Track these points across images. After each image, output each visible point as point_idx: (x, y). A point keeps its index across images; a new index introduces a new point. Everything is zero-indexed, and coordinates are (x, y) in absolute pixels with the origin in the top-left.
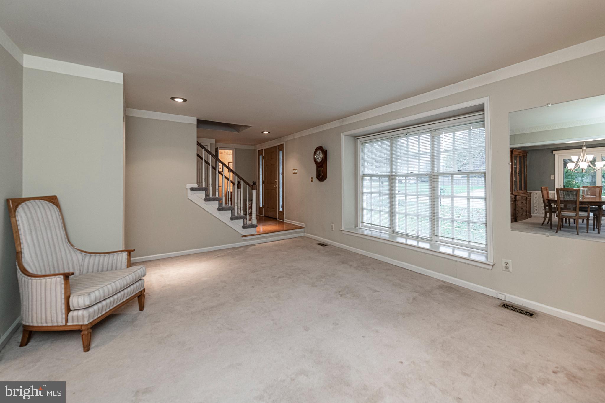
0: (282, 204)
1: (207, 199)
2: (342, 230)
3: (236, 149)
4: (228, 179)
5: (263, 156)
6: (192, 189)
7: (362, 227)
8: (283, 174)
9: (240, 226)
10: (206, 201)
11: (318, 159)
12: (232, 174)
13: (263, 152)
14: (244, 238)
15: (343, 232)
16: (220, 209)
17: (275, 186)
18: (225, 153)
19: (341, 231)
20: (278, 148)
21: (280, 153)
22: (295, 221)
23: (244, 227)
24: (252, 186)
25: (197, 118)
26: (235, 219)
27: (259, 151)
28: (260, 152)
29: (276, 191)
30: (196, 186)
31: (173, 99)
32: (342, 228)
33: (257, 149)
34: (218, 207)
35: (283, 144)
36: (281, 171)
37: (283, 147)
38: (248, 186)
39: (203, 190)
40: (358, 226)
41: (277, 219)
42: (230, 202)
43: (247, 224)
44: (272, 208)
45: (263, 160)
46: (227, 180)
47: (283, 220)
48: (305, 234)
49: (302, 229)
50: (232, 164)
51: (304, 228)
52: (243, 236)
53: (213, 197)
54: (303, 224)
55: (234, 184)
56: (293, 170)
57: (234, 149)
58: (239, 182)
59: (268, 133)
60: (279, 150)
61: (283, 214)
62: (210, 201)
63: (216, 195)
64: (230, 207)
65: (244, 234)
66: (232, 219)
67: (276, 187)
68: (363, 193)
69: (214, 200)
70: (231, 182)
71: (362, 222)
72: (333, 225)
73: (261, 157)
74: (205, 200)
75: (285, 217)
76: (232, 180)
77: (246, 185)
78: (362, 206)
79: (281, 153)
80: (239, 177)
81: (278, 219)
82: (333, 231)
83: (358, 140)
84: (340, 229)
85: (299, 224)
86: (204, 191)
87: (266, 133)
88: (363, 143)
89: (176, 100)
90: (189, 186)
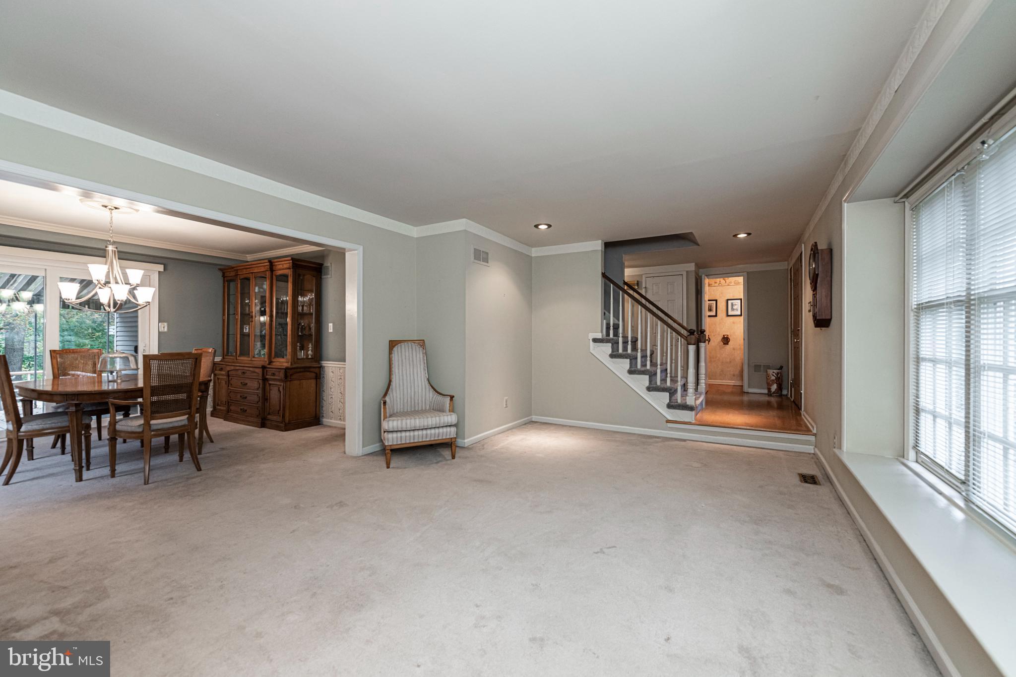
1: (615, 354)
6: (595, 340)
9: (664, 403)
10: (613, 358)
14: (670, 425)
16: (632, 371)
18: (721, 284)
22: (809, 417)
23: (671, 406)
25: (603, 241)
26: (655, 391)
30: (599, 336)
31: (536, 226)
33: (789, 267)
34: (628, 368)
35: (803, 251)
39: (609, 342)
40: (905, 456)
43: (675, 402)
45: (794, 288)
48: (816, 450)
49: (811, 438)
51: (814, 435)
52: (668, 421)
53: (624, 353)
54: (815, 426)
57: (747, 273)
59: (746, 235)
62: (618, 357)
63: (627, 351)
64: (648, 369)
65: (670, 418)
66: (650, 389)
69: (624, 356)
74: (612, 356)
83: (906, 202)
85: (811, 425)
86: (611, 343)
87: (742, 236)
89: (540, 227)
90: (592, 336)
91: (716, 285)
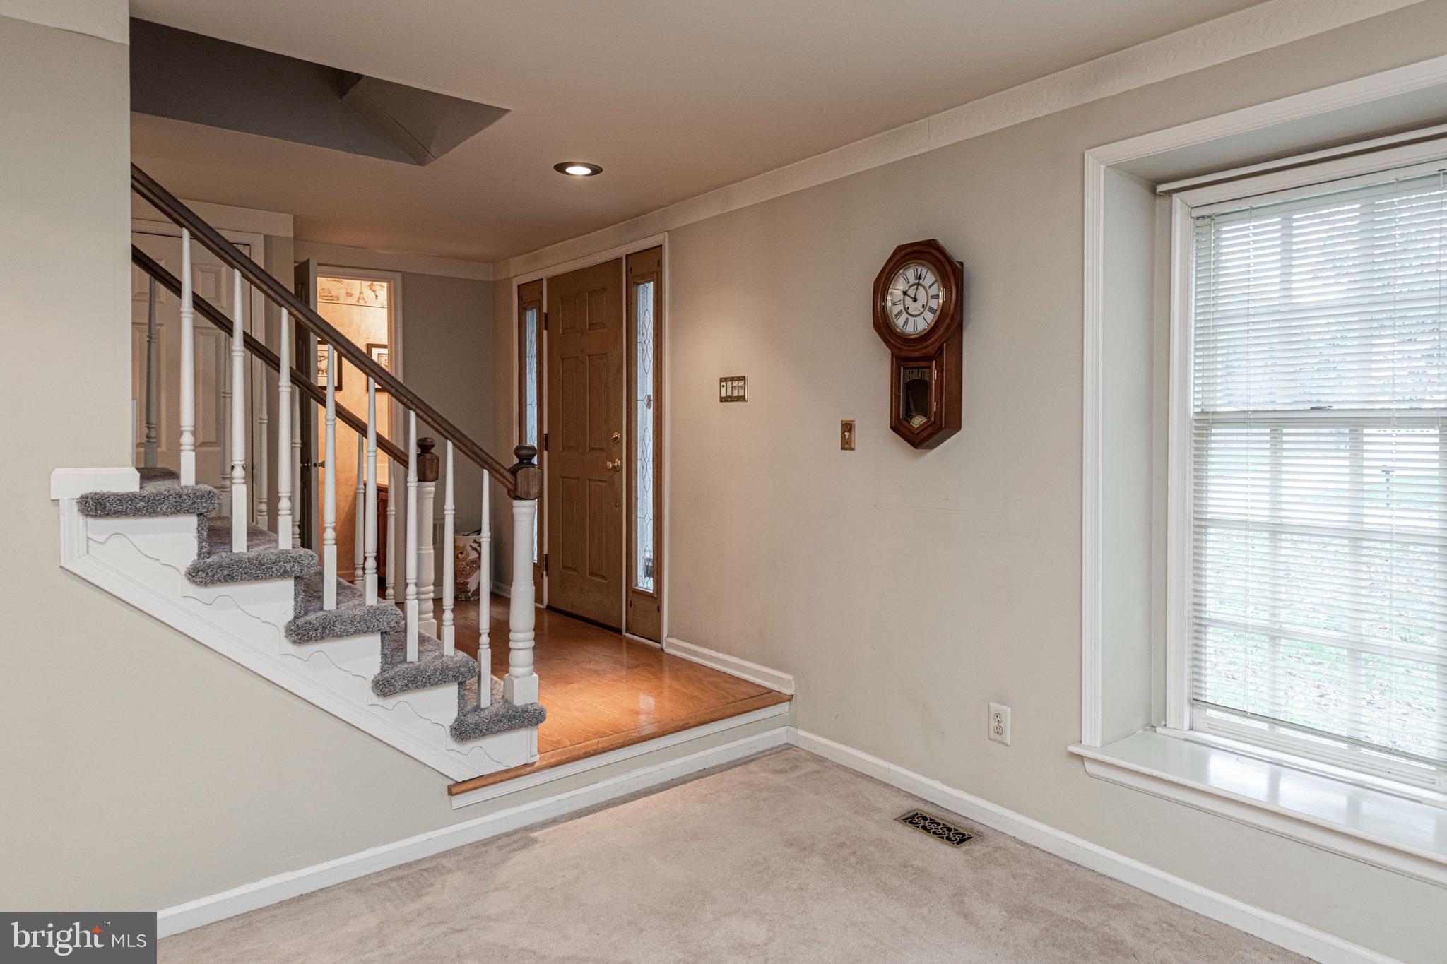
0: (649, 555)
1: (209, 566)
2: (1081, 758)
3: (404, 274)
4: (361, 429)
5: (545, 310)
6: (98, 506)
7: (1191, 729)
8: (657, 402)
9: (437, 725)
10: (204, 583)
11: (905, 315)
12: (383, 399)
13: (541, 293)
14: (461, 800)
15: (1090, 767)
16: (301, 633)
17: (610, 464)
18: (352, 300)
19: (1077, 763)
20: (629, 270)
21: (641, 296)
22: (730, 654)
23: (462, 732)
24: (509, 476)
26: (405, 689)
27: (519, 286)
28: (528, 295)
29: (613, 485)
30: (126, 480)
32: (1086, 741)
33: (510, 279)
34: (290, 616)
35: (660, 247)
36: (645, 387)
37: (659, 263)
38: (486, 472)
39: (178, 510)
40: (1171, 722)
41: (619, 631)
42: (371, 580)
43: (478, 708)
44: (591, 574)
45: (545, 332)
46: (355, 435)
47: (659, 642)
48: (801, 732)
49: (783, 708)
50: (385, 351)
51: (790, 698)
52: (455, 789)
53: (259, 550)
54: (790, 677)
55: (399, 457)
56: (721, 380)
57: (392, 274)
58: (424, 446)
59: (587, 172)
60: (636, 280)
61: (659, 609)
62: (230, 578)
64: (373, 611)
65: (461, 776)
66: (384, 687)
67: (617, 470)
68: (1200, 525)
69: (259, 570)
70: (381, 443)
71: (1197, 702)
72: (1007, 711)
73: (532, 317)
74: (201, 575)
75: (669, 630)
76: (386, 435)
77: (477, 467)
78: (1198, 605)
79: (646, 293)
80: (428, 415)
81: (627, 630)
82: (1005, 744)
83: (1176, 198)
84: (1072, 749)
85: (755, 673)
86: (188, 512)
87: (579, 171)
88: (1205, 220)
90: (73, 484)
91: (350, 300)
